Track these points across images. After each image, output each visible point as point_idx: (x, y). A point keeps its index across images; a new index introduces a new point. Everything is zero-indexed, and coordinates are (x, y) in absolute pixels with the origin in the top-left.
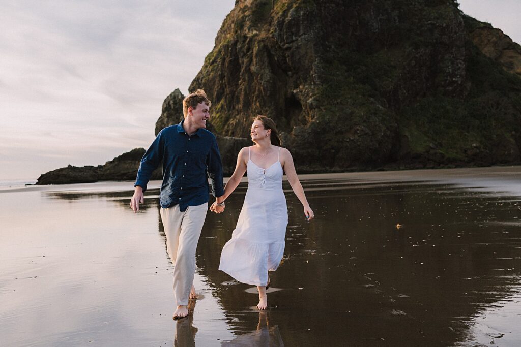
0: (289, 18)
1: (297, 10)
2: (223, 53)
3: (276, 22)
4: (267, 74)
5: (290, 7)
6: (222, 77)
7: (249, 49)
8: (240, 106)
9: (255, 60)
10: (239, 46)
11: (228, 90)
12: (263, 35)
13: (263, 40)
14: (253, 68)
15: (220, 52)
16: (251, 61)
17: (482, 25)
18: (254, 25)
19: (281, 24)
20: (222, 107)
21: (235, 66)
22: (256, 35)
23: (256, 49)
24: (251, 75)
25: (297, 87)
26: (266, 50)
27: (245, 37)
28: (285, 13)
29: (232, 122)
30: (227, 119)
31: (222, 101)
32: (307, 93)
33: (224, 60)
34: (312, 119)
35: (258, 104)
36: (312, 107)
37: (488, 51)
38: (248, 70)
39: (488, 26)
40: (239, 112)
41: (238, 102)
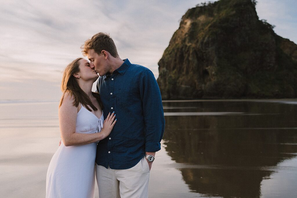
0: (205, 41)
1: (209, 38)
2: (176, 51)
3: (200, 42)
4: (196, 61)
5: (205, 36)
6: (175, 60)
7: (188, 51)
8: (184, 73)
9: (191, 56)
10: (184, 49)
11: (178, 66)
12: (194, 45)
13: (194, 48)
14: (190, 59)
15: (173, 50)
16: (189, 55)
17: (285, 40)
18: (190, 41)
19: (202, 43)
20: (175, 73)
21: (182, 57)
22: (191, 45)
23: (191, 52)
24: (189, 61)
25: (207, 66)
26: (196, 52)
27: (186, 46)
28: (204, 39)
29: (180, 79)
30: (178, 78)
31: (175, 70)
32: (212, 69)
33: (176, 54)
34: (214, 80)
35: (192, 73)
36: (214, 75)
37: (287, 51)
38: (188, 59)
39: (288, 40)
40: (184, 75)
41: (183, 71)
